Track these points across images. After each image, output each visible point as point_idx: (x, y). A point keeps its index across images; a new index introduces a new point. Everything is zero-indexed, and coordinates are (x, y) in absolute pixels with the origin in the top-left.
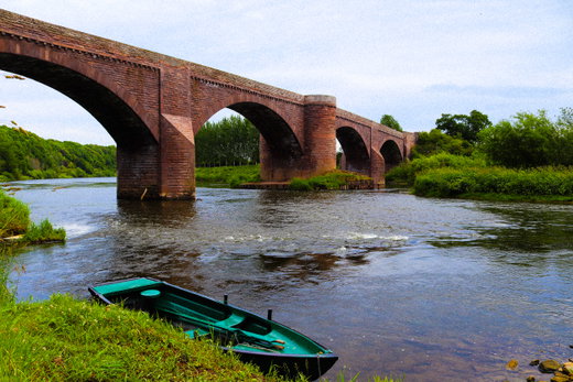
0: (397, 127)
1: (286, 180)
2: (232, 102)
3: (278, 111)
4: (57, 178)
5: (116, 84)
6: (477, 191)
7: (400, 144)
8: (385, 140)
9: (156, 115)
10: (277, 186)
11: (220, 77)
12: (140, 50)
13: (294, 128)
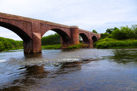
0: (96, 33)
1: (67, 47)
2: (51, 29)
3: (64, 30)
4: (18, 49)
5: (20, 26)
6: (111, 46)
7: (97, 37)
8: (93, 36)
9: (31, 33)
10: (65, 48)
11: (48, 23)
12: (26, 18)
13: (68, 34)
